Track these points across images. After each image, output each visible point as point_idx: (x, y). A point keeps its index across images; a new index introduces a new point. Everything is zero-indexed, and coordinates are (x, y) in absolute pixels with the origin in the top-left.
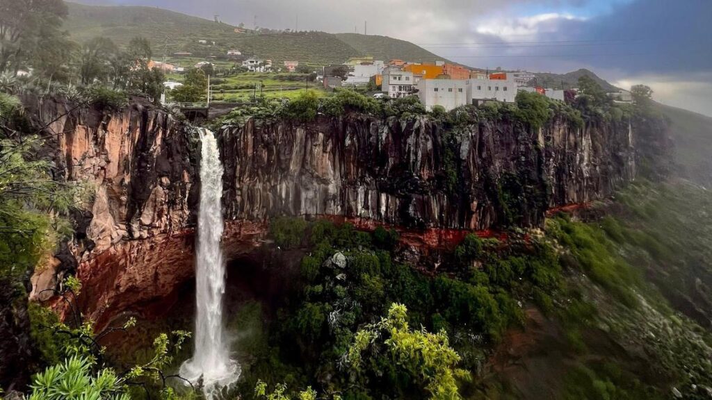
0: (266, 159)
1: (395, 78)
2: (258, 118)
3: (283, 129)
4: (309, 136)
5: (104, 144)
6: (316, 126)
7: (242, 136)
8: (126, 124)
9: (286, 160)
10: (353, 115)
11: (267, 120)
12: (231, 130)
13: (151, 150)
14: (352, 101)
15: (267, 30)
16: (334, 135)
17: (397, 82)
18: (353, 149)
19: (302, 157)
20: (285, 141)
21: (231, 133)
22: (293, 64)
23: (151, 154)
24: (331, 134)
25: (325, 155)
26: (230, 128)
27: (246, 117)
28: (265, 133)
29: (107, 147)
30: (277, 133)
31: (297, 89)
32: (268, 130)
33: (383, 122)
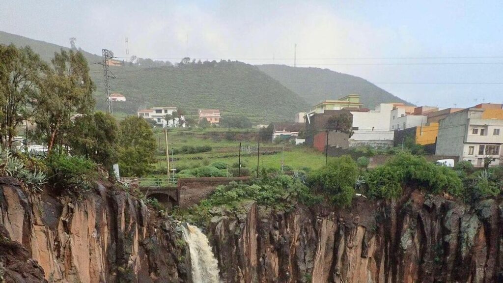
0: (276, 268)
1: (475, 132)
2: (263, 204)
3: (301, 221)
4: (342, 233)
5: (70, 256)
6: (355, 215)
7: (245, 235)
8: (92, 220)
9: (307, 270)
10: (417, 197)
11: (278, 207)
12: (226, 224)
13: (130, 262)
14: (418, 174)
15: (149, 60)
16: (382, 230)
17: (478, 138)
18: (414, 253)
19: (329, 266)
20: (304, 241)
21: (227, 230)
22: (213, 115)
23: (131, 268)
24: (378, 229)
25: (363, 261)
26: (224, 221)
27: (245, 201)
28: (276, 228)
29: (75, 262)
30: (292, 228)
31: (275, 153)
32: (280, 224)
33: (468, 209)
